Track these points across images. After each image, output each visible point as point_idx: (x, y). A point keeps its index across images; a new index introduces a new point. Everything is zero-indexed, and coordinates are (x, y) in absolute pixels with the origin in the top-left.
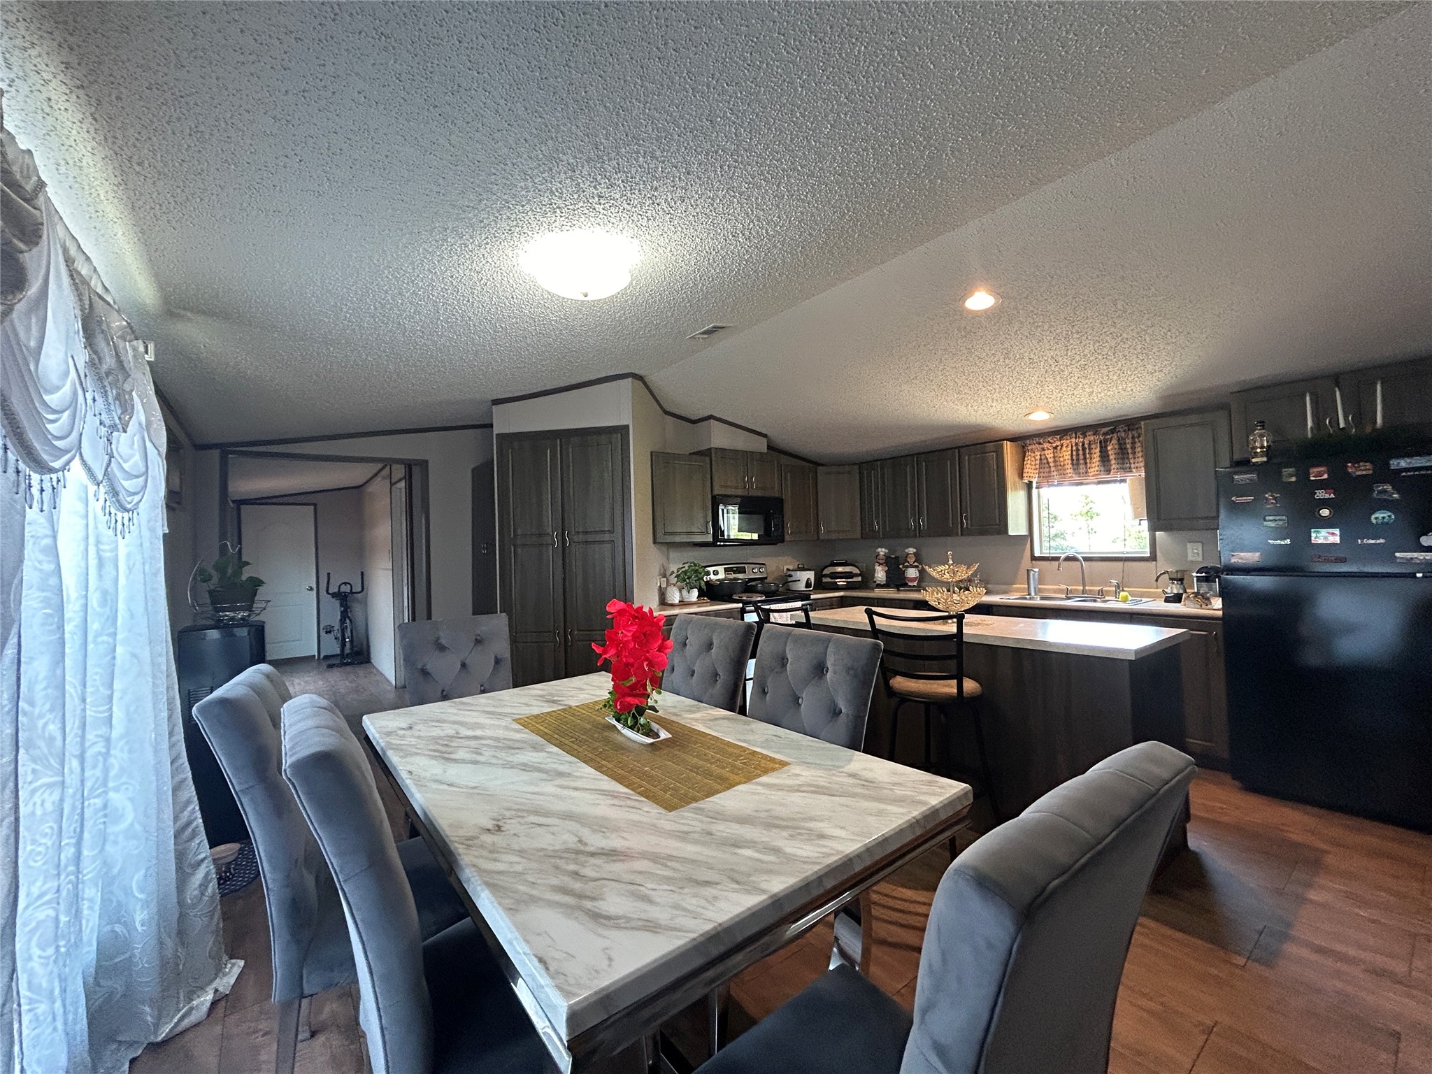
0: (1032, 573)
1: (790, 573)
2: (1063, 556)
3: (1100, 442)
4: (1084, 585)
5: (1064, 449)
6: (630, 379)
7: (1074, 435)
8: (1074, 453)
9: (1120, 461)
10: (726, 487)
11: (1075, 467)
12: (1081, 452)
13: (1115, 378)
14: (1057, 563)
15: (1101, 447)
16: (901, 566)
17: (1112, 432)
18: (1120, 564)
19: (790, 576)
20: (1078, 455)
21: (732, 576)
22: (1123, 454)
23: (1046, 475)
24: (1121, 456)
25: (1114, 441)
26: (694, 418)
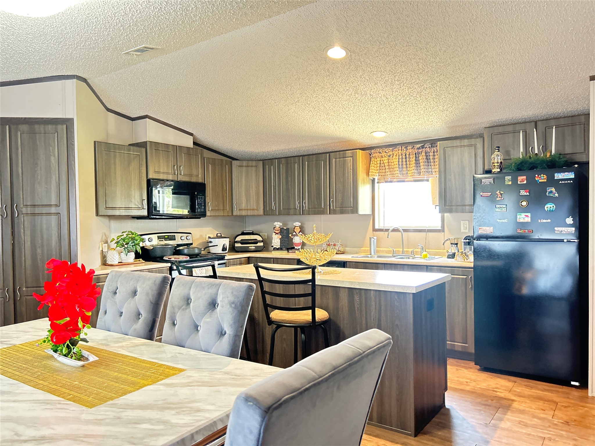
0: (372, 240)
1: (210, 240)
2: (391, 229)
3: (416, 154)
4: (403, 248)
5: (394, 157)
6: (75, 80)
7: (400, 148)
8: (400, 160)
9: (426, 167)
10: (159, 172)
11: (401, 170)
12: (404, 160)
13: (422, 112)
14: (387, 233)
15: (416, 157)
16: (290, 235)
17: (423, 147)
18: (423, 234)
19: (211, 242)
20: (402, 162)
21: (164, 242)
22: (428, 162)
23: (383, 174)
24: (427, 164)
25: (423, 154)
26: (133, 116)
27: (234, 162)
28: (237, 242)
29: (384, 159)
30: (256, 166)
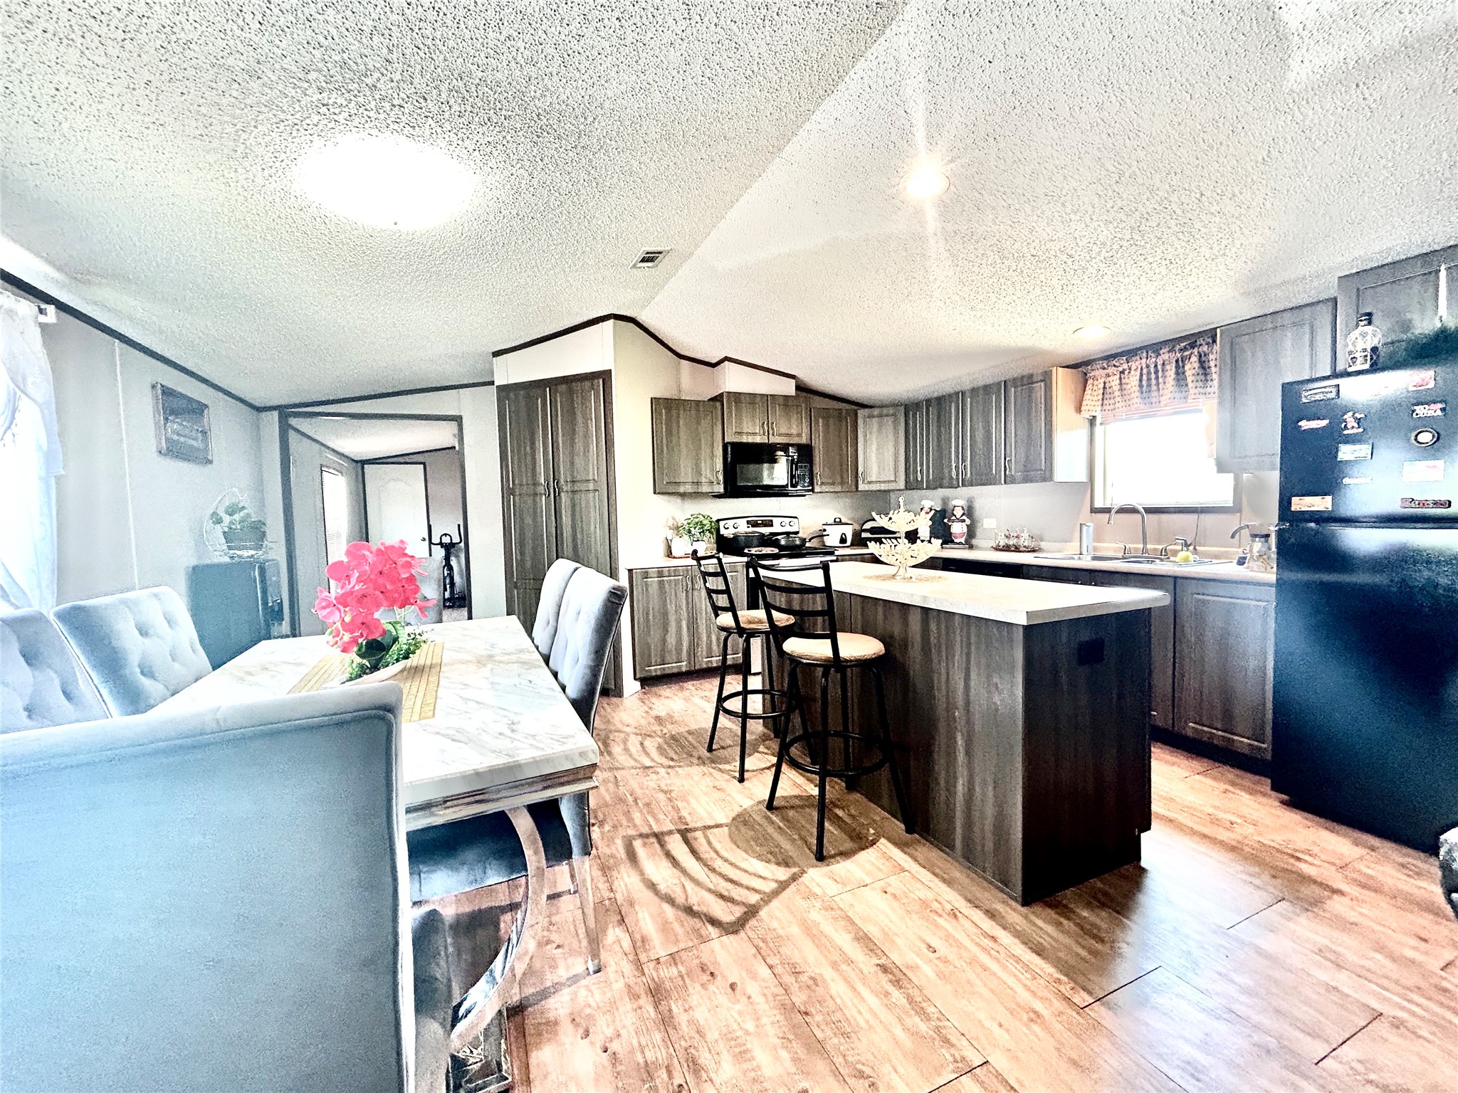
0: (1085, 528)
3: (1177, 361)
4: (1145, 543)
6: (612, 321)
7: (1145, 354)
10: (740, 433)
12: (1153, 376)
15: (1177, 367)
16: (946, 521)
17: (1193, 346)
18: (1195, 516)
19: (825, 530)
20: (1149, 379)
22: (1206, 375)
23: (1112, 407)
24: (1203, 377)
25: (1194, 359)
26: (714, 361)
27: (861, 413)
28: (866, 531)
29: (1110, 379)
30: (894, 415)
